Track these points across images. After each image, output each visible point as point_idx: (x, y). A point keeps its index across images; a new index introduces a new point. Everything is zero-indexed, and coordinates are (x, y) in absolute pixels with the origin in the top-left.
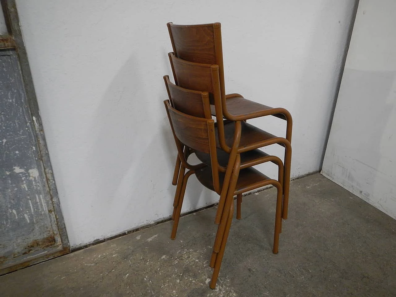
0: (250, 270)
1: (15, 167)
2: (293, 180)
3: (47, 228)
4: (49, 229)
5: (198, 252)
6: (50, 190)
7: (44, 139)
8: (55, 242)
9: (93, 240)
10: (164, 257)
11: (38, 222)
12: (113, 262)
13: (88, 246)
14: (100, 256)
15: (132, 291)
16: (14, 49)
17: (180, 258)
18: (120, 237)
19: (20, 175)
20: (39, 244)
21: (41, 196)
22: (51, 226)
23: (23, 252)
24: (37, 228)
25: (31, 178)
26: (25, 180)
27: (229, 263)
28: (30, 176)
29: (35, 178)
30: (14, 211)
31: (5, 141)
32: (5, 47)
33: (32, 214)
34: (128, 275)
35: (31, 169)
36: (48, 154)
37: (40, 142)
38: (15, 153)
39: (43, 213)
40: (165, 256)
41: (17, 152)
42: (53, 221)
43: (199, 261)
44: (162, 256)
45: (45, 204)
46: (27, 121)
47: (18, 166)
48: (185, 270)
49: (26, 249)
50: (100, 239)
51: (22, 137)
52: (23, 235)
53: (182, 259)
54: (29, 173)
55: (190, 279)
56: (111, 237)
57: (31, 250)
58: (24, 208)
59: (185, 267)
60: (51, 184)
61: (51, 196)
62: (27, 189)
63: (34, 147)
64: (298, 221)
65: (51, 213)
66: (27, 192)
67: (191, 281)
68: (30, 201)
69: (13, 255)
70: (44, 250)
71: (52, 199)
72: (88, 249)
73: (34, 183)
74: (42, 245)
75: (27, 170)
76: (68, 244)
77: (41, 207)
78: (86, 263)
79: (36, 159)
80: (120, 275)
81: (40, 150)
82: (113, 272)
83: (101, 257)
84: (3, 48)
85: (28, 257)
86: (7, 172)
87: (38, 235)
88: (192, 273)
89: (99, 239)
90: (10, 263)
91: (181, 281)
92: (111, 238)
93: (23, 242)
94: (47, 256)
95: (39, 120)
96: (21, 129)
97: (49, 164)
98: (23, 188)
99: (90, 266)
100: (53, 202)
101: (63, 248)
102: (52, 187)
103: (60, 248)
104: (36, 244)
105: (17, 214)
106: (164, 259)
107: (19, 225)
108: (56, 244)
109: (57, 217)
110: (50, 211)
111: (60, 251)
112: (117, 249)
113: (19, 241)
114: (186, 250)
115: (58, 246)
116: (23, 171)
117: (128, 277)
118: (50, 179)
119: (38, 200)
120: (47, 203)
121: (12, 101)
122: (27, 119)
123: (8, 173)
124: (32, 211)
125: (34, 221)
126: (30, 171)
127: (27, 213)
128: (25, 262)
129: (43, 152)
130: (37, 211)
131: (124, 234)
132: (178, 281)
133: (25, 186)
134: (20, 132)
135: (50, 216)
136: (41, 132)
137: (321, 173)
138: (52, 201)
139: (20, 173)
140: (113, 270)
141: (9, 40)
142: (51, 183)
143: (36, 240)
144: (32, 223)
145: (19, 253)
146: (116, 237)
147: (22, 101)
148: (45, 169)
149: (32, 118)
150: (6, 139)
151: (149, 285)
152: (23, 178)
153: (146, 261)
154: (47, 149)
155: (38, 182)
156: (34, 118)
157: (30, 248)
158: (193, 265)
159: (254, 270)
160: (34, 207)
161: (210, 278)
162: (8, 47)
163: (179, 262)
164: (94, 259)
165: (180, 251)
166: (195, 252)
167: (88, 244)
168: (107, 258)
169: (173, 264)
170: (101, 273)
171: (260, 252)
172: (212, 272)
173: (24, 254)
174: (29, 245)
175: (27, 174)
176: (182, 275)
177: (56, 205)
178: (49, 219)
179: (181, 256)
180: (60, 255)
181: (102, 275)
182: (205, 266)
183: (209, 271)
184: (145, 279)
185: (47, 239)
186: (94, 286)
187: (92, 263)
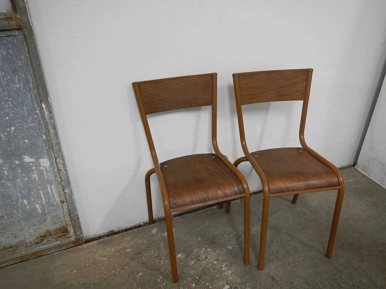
0: (273, 278)
1: (24, 156)
4: (61, 220)
5: (216, 253)
6: (61, 180)
7: (55, 128)
8: (68, 232)
9: (107, 231)
11: (50, 213)
12: (126, 258)
13: (102, 237)
14: (113, 249)
16: (20, 29)
17: (197, 258)
18: (136, 229)
19: (30, 165)
20: (51, 234)
21: (53, 186)
22: (64, 216)
23: (36, 242)
24: (49, 218)
25: (42, 168)
26: (35, 170)
27: (250, 268)
28: (40, 166)
29: (46, 168)
30: (25, 201)
31: (13, 128)
32: (10, 26)
33: (43, 205)
34: (141, 273)
35: (42, 158)
36: (59, 144)
37: (51, 131)
38: (25, 141)
39: (55, 203)
40: (181, 254)
41: (26, 141)
42: (65, 212)
43: (217, 263)
44: (178, 255)
45: (57, 195)
46: (36, 108)
47: (28, 155)
48: (202, 272)
49: (38, 238)
51: (32, 125)
52: (35, 225)
54: (39, 163)
55: (207, 284)
56: (126, 228)
57: (43, 240)
58: (35, 198)
59: (202, 269)
60: (62, 175)
61: (63, 186)
62: (37, 179)
63: (44, 136)
65: (63, 204)
66: (38, 182)
68: (41, 191)
69: (25, 245)
70: (57, 241)
71: (63, 190)
72: (102, 241)
73: (45, 173)
74: (54, 235)
75: (37, 159)
76: (82, 235)
77: (53, 197)
78: (99, 257)
79: (47, 148)
80: (132, 273)
81: (50, 139)
82: (126, 269)
83: (114, 251)
84: (7, 28)
85: (41, 247)
86: (16, 161)
87: (50, 225)
88: (209, 277)
89: (113, 231)
90: (23, 252)
91: (197, 286)
92: (126, 229)
93: (35, 232)
94: (59, 246)
95: (48, 107)
96: (30, 117)
97: (60, 154)
98: (34, 177)
99: (103, 260)
100: (64, 193)
101: (76, 239)
102: (64, 178)
103: (73, 239)
104: (48, 234)
105: (29, 204)
106: (179, 258)
107: (30, 215)
108: (69, 234)
109: (70, 208)
110: (62, 202)
111: (73, 242)
112: (132, 243)
113: (31, 231)
114: (204, 249)
115: (71, 237)
116: (32, 160)
117: (141, 276)
118: (61, 169)
119: (50, 191)
120: (59, 193)
121: (20, 86)
122: (36, 106)
123: (17, 162)
124: (44, 201)
125: (45, 212)
126: (41, 160)
127: (38, 203)
128: (37, 252)
129: (54, 141)
130: (48, 201)
131: (140, 226)
132: (194, 285)
133: (35, 176)
134: (29, 120)
135: (62, 207)
136: (51, 120)
137: (356, 167)
138: (64, 191)
139: (30, 162)
140: (125, 266)
141: (14, 18)
142: (62, 173)
143: (48, 231)
144: (44, 213)
145: (31, 242)
146: (131, 229)
147: (31, 86)
148: (56, 159)
149: (41, 105)
150: (14, 127)
151: (162, 287)
152: (34, 168)
153: (161, 259)
154: (58, 139)
155: (49, 172)
156: (43, 105)
157: (42, 239)
158: (211, 267)
159: (278, 279)
160: (46, 197)
161: (228, 285)
162: (13, 26)
163: (195, 263)
164: (107, 253)
165: (197, 250)
166: (213, 252)
167: (102, 235)
168: (120, 252)
169: (189, 265)
170: (114, 270)
171: (285, 257)
172: (231, 277)
173: (36, 243)
174: (41, 235)
175: (37, 164)
176: (198, 279)
177: (68, 196)
178: (61, 209)
179: (198, 256)
180: (73, 246)
181: (114, 271)
182: (223, 269)
183: (228, 276)
184: (159, 280)
185: (60, 229)
186: (105, 284)
187: (105, 258)
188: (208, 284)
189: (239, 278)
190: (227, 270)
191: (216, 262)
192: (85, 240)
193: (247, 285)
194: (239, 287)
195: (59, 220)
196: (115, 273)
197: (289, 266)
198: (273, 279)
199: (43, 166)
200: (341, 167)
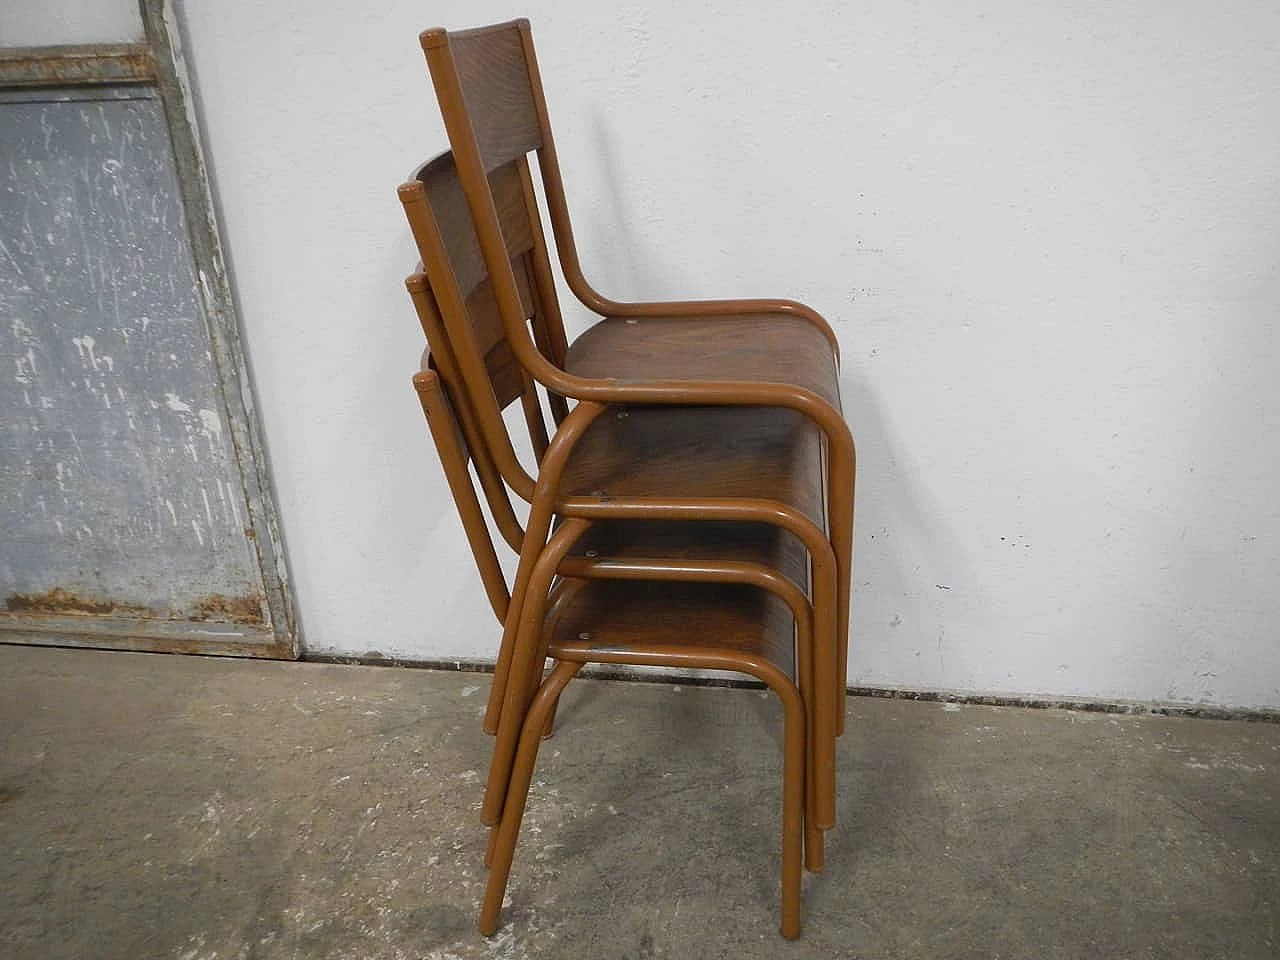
0: (646, 942)
1: (168, 392)
2: (1164, 711)
3: (244, 575)
4: (247, 580)
5: (562, 808)
6: (243, 476)
7: (228, 337)
8: (262, 616)
9: (366, 651)
10: (470, 774)
11: (222, 551)
12: (348, 728)
13: (348, 661)
14: (342, 697)
15: (313, 826)
16: (154, 83)
18: (432, 671)
19: (179, 418)
20: (225, 608)
21: (228, 484)
22: (252, 571)
23: (191, 614)
24: (220, 565)
25: (205, 432)
26: (191, 433)
28: (202, 426)
29: (214, 434)
30: (169, 505)
31: (146, 321)
32: (135, 77)
33: (207, 526)
34: (348, 777)
35: (205, 408)
36: (236, 380)
38: (169, 358)
39: (233, 531)
40: (474, 773)
41: (173, 357)
44: (466, 771)
45: (237, 510)
47: (176, 394)
49: (196, 608)
50: (383, 654)
51: (184, 321)
52: (190, 571)
54: (199, 419)
55: (464, 873)
56: (413, 659)
57: (207, 616)
58: (191, 504)
60: (245, 461)
61: (246, 492)
62: (196, 459)
63: (208, 353)
65: (251, 539)
66: (197, 465)
67: (465, 879)
68: (204, 491)
69: (168, 614)
70: (236, 629)
71: (248, 501)
72: (339, 669)
73: (212, 446)
74: (233, 612)
75: (196, 408)
76: (290, 635)
77: (229, 515)
78: (299, 702)
79: (214, 384)
80: (332, 767)
81: (219, 364)
82: (328, 753)
83: (341, 701)
84: (129, 80)
85: (199, 631)
86: (152, 402)
87: (222, 584)
89: (380, 655)
90: (160, 629)
91: (438, 864)
92: (411, 662)
93: (190, 589)
94: (238, 645)
95: (212, 283)
98: (188, 452)
99: (300, 714)
100: (250, 510)
101: (277, 641)
102: (249, 470)
103: (270, 638)
104: (219, 605)
105: (177, 515)
106: (464, 780)
107: (179, 542)
108: (263, 623)
109: (261, 554)
110: (248, 533)
111: (270, 647)
112: (392, 700)
113: (181, 583)
115: (265, 631)
116: (185, 407)
117: (343, 783)
118: (242, 446)
119: (222, 495)
120: (241, 508)
121: (160, 220)
123: (155, 405)
124: (210, 518)
125: (213, 546)
126: (202, 412)
127: (196, 519)
128: (192, 641)
129: (227, 371)
130: (219, 522)
131: (451, 667)
132: (432, 860)
133: (191, 448)
135: (249, 545)
136: (220, 316)
138: (248, 506)
139: (180, 412)
140: (331, 747)
141: (142, 58)
142: (244, 457)
143: (218, 596)
144: (210, 549)
145: (181, 613)
146: (425, 665)
148: (230, 417)
149: (198, 273)
150: (149, 318)
151: (361, 831)
152: (188, 428)
153: (418, 764)
155: (222, 448)
156: (203, 276)
157: (207, 610)
159: (658, 950)
160: (213, 508)
162: (140, 76)
164: (321, 701)
167: (350, 655)
168: (350, 710)
169: (469, 808)
170: (301, 744)
173: (193, 619)
174: (204, 601)
175: (196, 420)
176: (457, 851)
177: (258, 521)
178: (247, 551)
180: (268, 656)
181: (299, 747)
184: (369, 811)
185: (244, 602)
186: (258, 769)
187: (309, 709)
188: (468, 873)
189: (556, 896)
190: (548, 862)
193: (559, 924)
194: (534, 917)
195: (242, 579)
196: (298, 752)
198: (644, 944)
199: (207, 429)
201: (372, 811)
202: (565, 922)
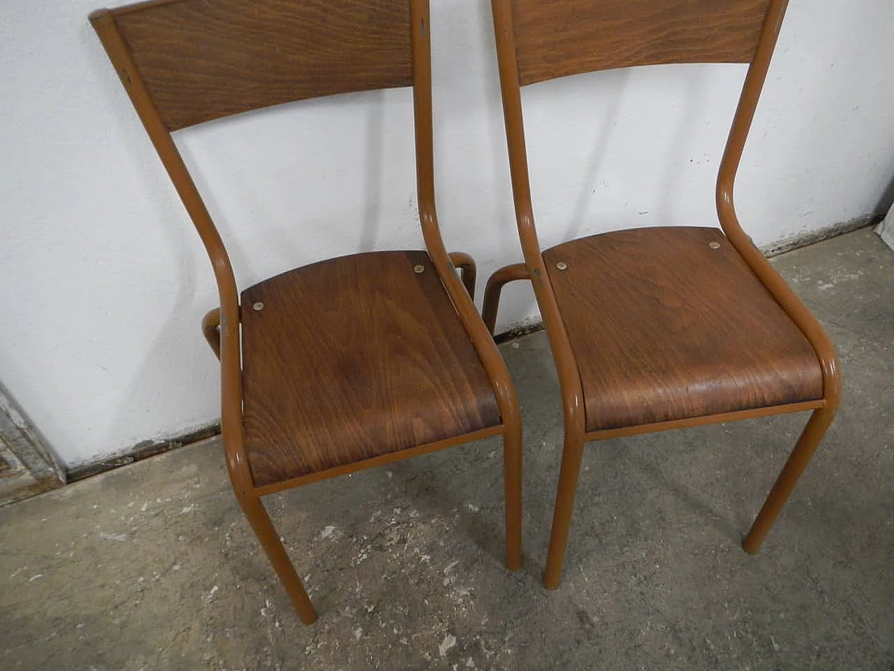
0: (582, 616)
5: (432, 526)
8: (8, 464)
9: (133, 445)
10: (329, 530)
12: (178, 535)
13: (120, 463)
14: (146, 505)
15: (221, 655)
17: (378, 542)
27: (521, 581)
34: (216, 588)
40: (333, 528)
43: (431, 560)
44: (323, 528)
48: (385, 590)
50: (153, 440)
53: (381, 548)
55: (395, 631)
56: (186, 433)
59: (386, 578)
64: (768, 427)
67: (399, 637)
72: (117, 475)
76: (51, 469)
78: (104, 529)
80: (192, 585)
82: (176, 571)
83: (148, 510)
88: (404, 607)
89: (150, 442)
91: (367, 635)
92: (187, 436)
99: (114, 543)
103: (28, 477)
106: (327, 538)
108: (12, 469)
111: (30, 486)
112: (198, 486)
114: (398, 511)
115: (18, 475)
117: (217, 597)
132: (358, 633)
137: (879, 229)
140: (175, 564)
151: (270, 637)
158: (412, 574)
159: (596, 619)
161: (454, 634)
163: (370, 558)
164: (127, 518)
165: (379, 513)
166: (424, 523)
167: (118, 455)
168: (164, 515)
169: (353, 565)
170: (141, 574)
171: (625, 546)
172: (464, 609)
176: (373, 613)
179: (381, 535)
180: (30, 495)
181: (142, 579)
182: (446, 582)
183: (457, 606)
184: (263, 614)
186: (117, 622)
187: (121, 533)
188: (399, 629)
189: (486, 613)
190: (457, 583)
191: (429, 557)
192: (71, 472)
193: (507, 639)
194: (483, 642)
196: (144, 585)
197: (633, 577)
198: (581, 620)
200: (835, 228)
201: (266, 612)
202: (510, 634)
